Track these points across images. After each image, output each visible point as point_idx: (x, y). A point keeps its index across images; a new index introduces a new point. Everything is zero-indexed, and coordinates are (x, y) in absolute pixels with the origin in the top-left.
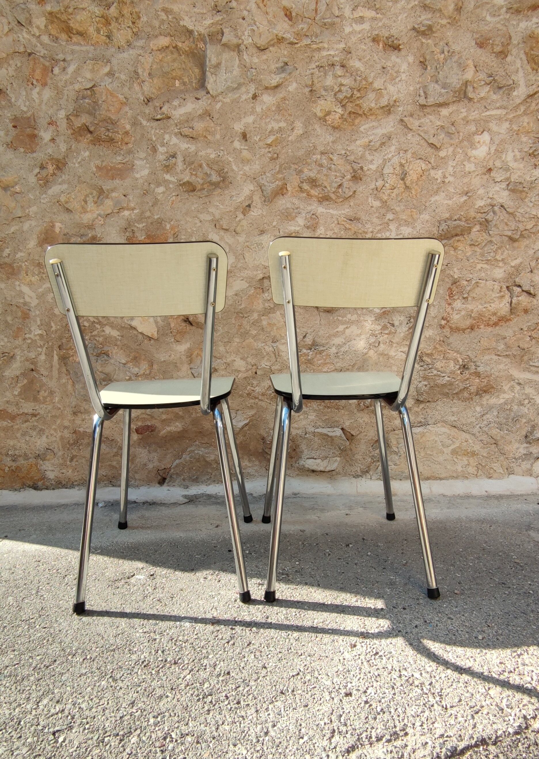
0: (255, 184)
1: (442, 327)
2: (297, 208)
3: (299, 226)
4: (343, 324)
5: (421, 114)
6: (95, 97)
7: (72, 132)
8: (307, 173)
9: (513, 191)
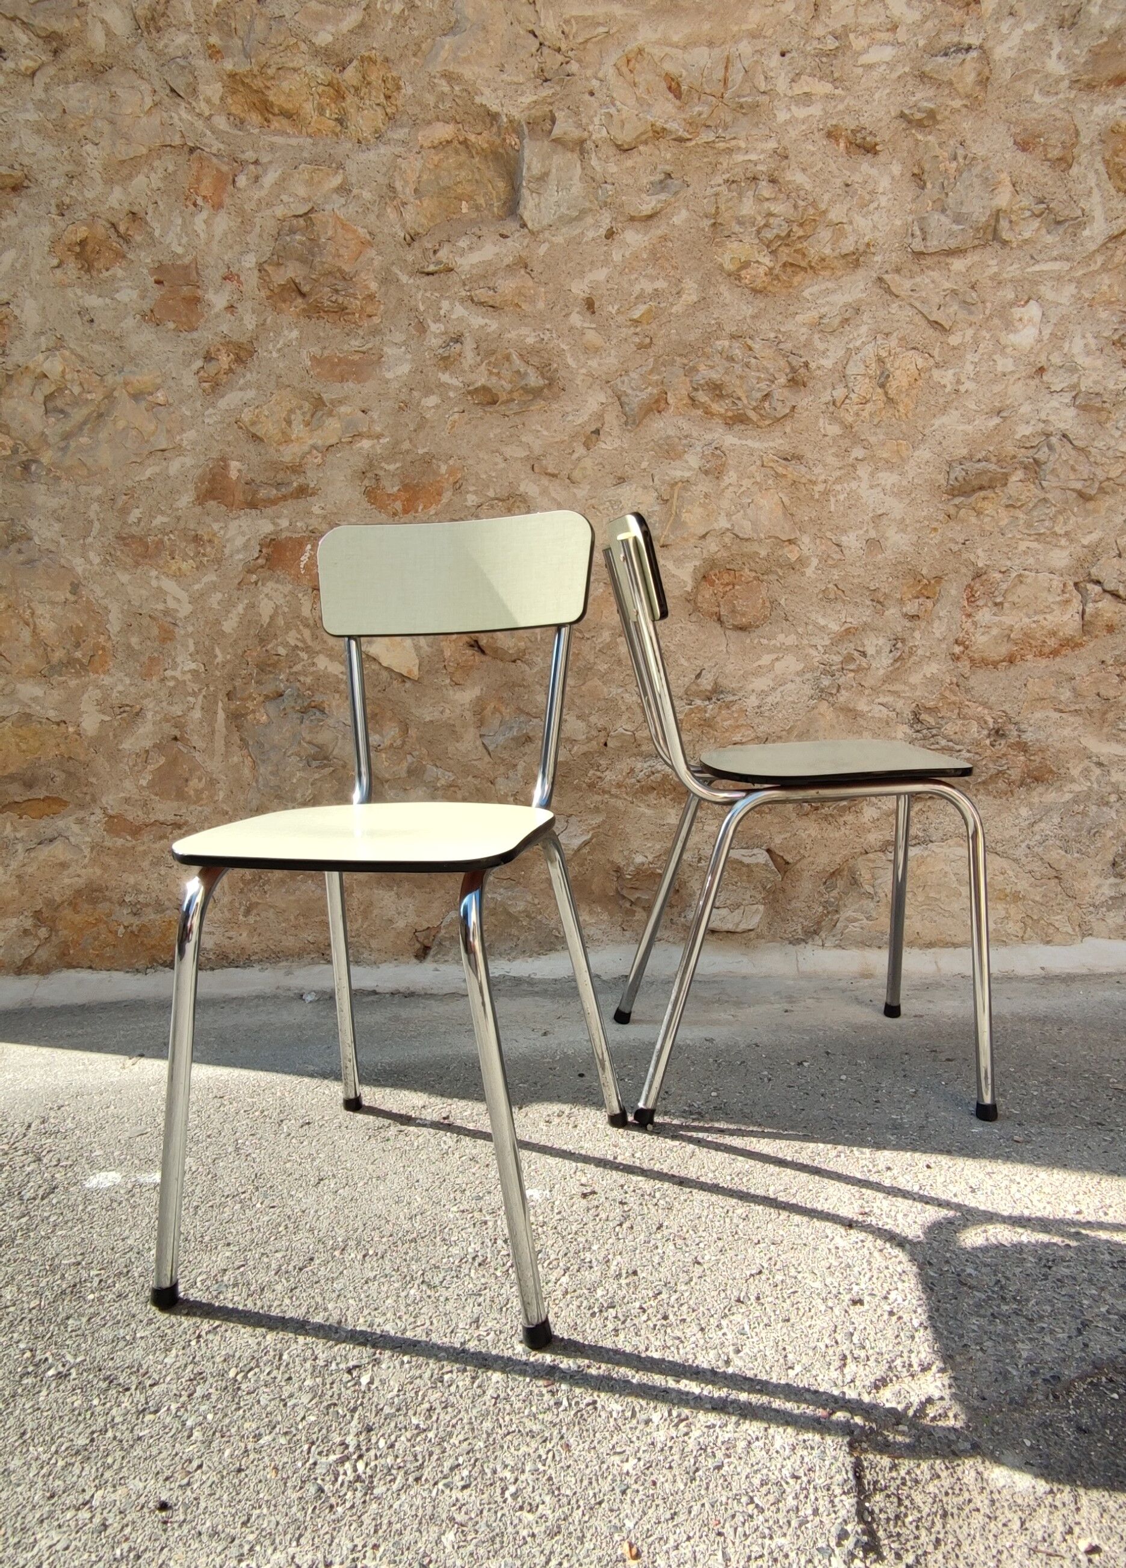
0: (609, 391)
1: (956, 658)
2: (686, 437)
3: (690, 469)
4: (770, 652)
5: (916, 268)
6: (312, 231)
7: (269, 293)
8: (705, 373)
9: (1085, 408)
